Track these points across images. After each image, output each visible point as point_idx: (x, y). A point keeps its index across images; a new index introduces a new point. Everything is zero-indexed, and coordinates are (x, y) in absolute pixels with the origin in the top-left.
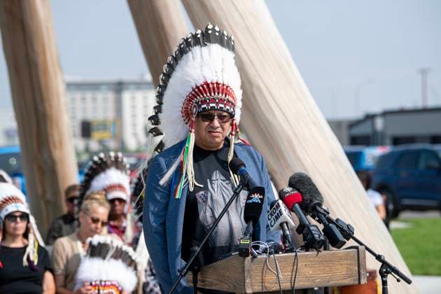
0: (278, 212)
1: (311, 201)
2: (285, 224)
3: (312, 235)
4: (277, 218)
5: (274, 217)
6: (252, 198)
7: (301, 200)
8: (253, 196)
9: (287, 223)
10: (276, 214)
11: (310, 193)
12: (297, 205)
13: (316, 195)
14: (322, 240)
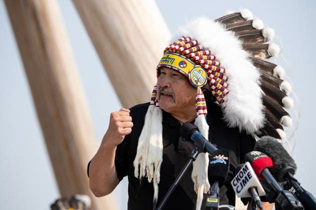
0: (245, 175)
1: (284, 166)
2: (254, 190)
3: (289, 201)
4: (245, 182)
5: (241, 181)
6: (216, 159)
7: (272, 165)
8: (217, 157)
9: (256, 188)
10: (244, 178)
11: (281, 157)
12: (267, 170)
13: (288, 160)
14: (299, 207)
